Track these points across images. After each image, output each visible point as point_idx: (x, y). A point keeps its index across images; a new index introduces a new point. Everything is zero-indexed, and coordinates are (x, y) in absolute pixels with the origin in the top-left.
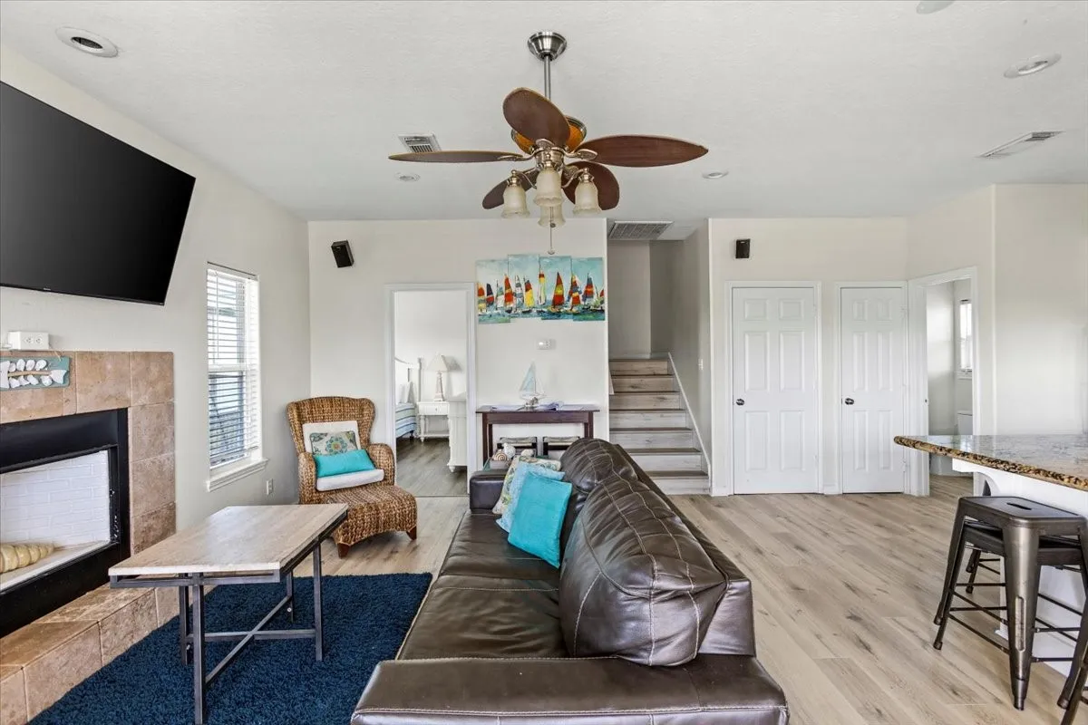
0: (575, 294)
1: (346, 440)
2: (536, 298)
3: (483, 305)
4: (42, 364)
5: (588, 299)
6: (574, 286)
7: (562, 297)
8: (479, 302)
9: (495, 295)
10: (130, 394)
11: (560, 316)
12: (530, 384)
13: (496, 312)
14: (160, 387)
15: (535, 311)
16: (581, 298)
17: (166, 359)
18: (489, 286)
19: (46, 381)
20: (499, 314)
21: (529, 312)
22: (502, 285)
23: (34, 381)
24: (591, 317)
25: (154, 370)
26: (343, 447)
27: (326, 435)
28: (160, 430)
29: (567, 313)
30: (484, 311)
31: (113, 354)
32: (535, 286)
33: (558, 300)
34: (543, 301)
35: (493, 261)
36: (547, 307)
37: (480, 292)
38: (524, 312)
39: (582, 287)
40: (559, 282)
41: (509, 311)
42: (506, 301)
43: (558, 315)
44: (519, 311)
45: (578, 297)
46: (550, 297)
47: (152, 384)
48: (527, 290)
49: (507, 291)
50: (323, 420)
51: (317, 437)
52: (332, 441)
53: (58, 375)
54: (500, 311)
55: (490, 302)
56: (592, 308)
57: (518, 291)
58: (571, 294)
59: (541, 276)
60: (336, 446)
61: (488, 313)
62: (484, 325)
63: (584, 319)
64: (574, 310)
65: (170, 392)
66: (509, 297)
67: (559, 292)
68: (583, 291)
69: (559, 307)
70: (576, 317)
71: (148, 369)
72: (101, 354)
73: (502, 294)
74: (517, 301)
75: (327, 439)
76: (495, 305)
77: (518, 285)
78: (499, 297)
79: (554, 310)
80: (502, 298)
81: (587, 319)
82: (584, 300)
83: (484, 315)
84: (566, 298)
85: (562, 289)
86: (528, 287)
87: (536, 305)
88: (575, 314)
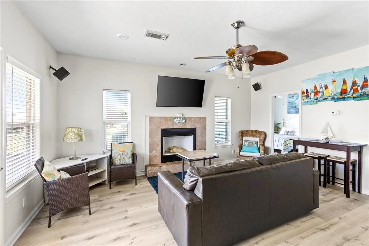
0: (355, 88)
1: (254, 143)
2: (330, 92)
3: (304, 98)
4: (181, 119)
5: (364, 89)
6: (354, 83)
7: (346, 90)
8: (303, 97)
9: (309, 93)
10: (196, 125)
11: (345, 99)
12: (325, 131)
13: (310, 100)
14: (203, 124)
15: (330, 98)
16: (359, 88)
17: (204, 119)
18: (307, 90)
19: (182, 122)
20: (311, 101)
21: (327, 99)
22: (313, 88)
23: (180, 122)
24: (366, 98)
25: (202, 121)
26: (253, 145)
27: (248, 141)
28: (202, 133)
29: (349, 97)
30: (305, 100)
31: (193, 117)
32: (330, 87)
33: (344, 92)
34: (335, 93)
35: (309, 79)
36: (337, 95)
37: (303, 93)
38: (324, 99)
39: (360, 82)
40: (345, 82)
41: (316, 99)
42: (315, 95)
43: (344, 99)
44: (321, 99)
45: (357, 89)
46: (339, 91)
47: (201, 123)
48: (326, 89)
49: (316, 91)
50: (250, 137)
51: (246, 141)
52: (249, 143)
53: (184, 121)
54: (312, 100)
55: (307, 96)
56: (367, 93)
57: (321, 90)
58: (352, 88)
59: (334, 81)
60: (251, 144)
61: (307, 101)
62: (305, 106)
63: (361, 100)
64: (354, 95)
65: (205, 125)
66: (316, 93)
67: (345, 87)
68: (361, 85)
69: (344, 95)
70: (355, 99)
71: (200, 120)
72: (191, 117)
73: (313, 92)
74: (320, 94)
75: (248, 142)
76: (310, 97)
77: (321, 87)
78: (311, 94)
79: (341, 97)
80: (313, 94)
81: (364, 100)
82: (362, 89)
83: (305, 102)
84: (349, 90)
85: (346, 86)
86: (326, 87)
87: (331, 95)
88: (354, 98)
